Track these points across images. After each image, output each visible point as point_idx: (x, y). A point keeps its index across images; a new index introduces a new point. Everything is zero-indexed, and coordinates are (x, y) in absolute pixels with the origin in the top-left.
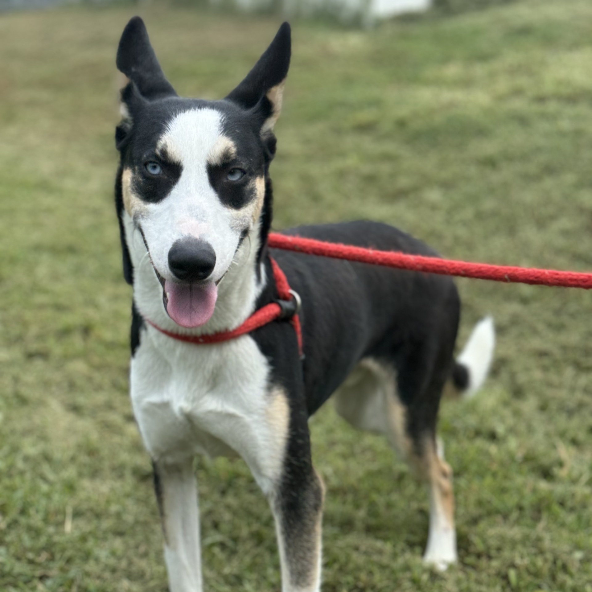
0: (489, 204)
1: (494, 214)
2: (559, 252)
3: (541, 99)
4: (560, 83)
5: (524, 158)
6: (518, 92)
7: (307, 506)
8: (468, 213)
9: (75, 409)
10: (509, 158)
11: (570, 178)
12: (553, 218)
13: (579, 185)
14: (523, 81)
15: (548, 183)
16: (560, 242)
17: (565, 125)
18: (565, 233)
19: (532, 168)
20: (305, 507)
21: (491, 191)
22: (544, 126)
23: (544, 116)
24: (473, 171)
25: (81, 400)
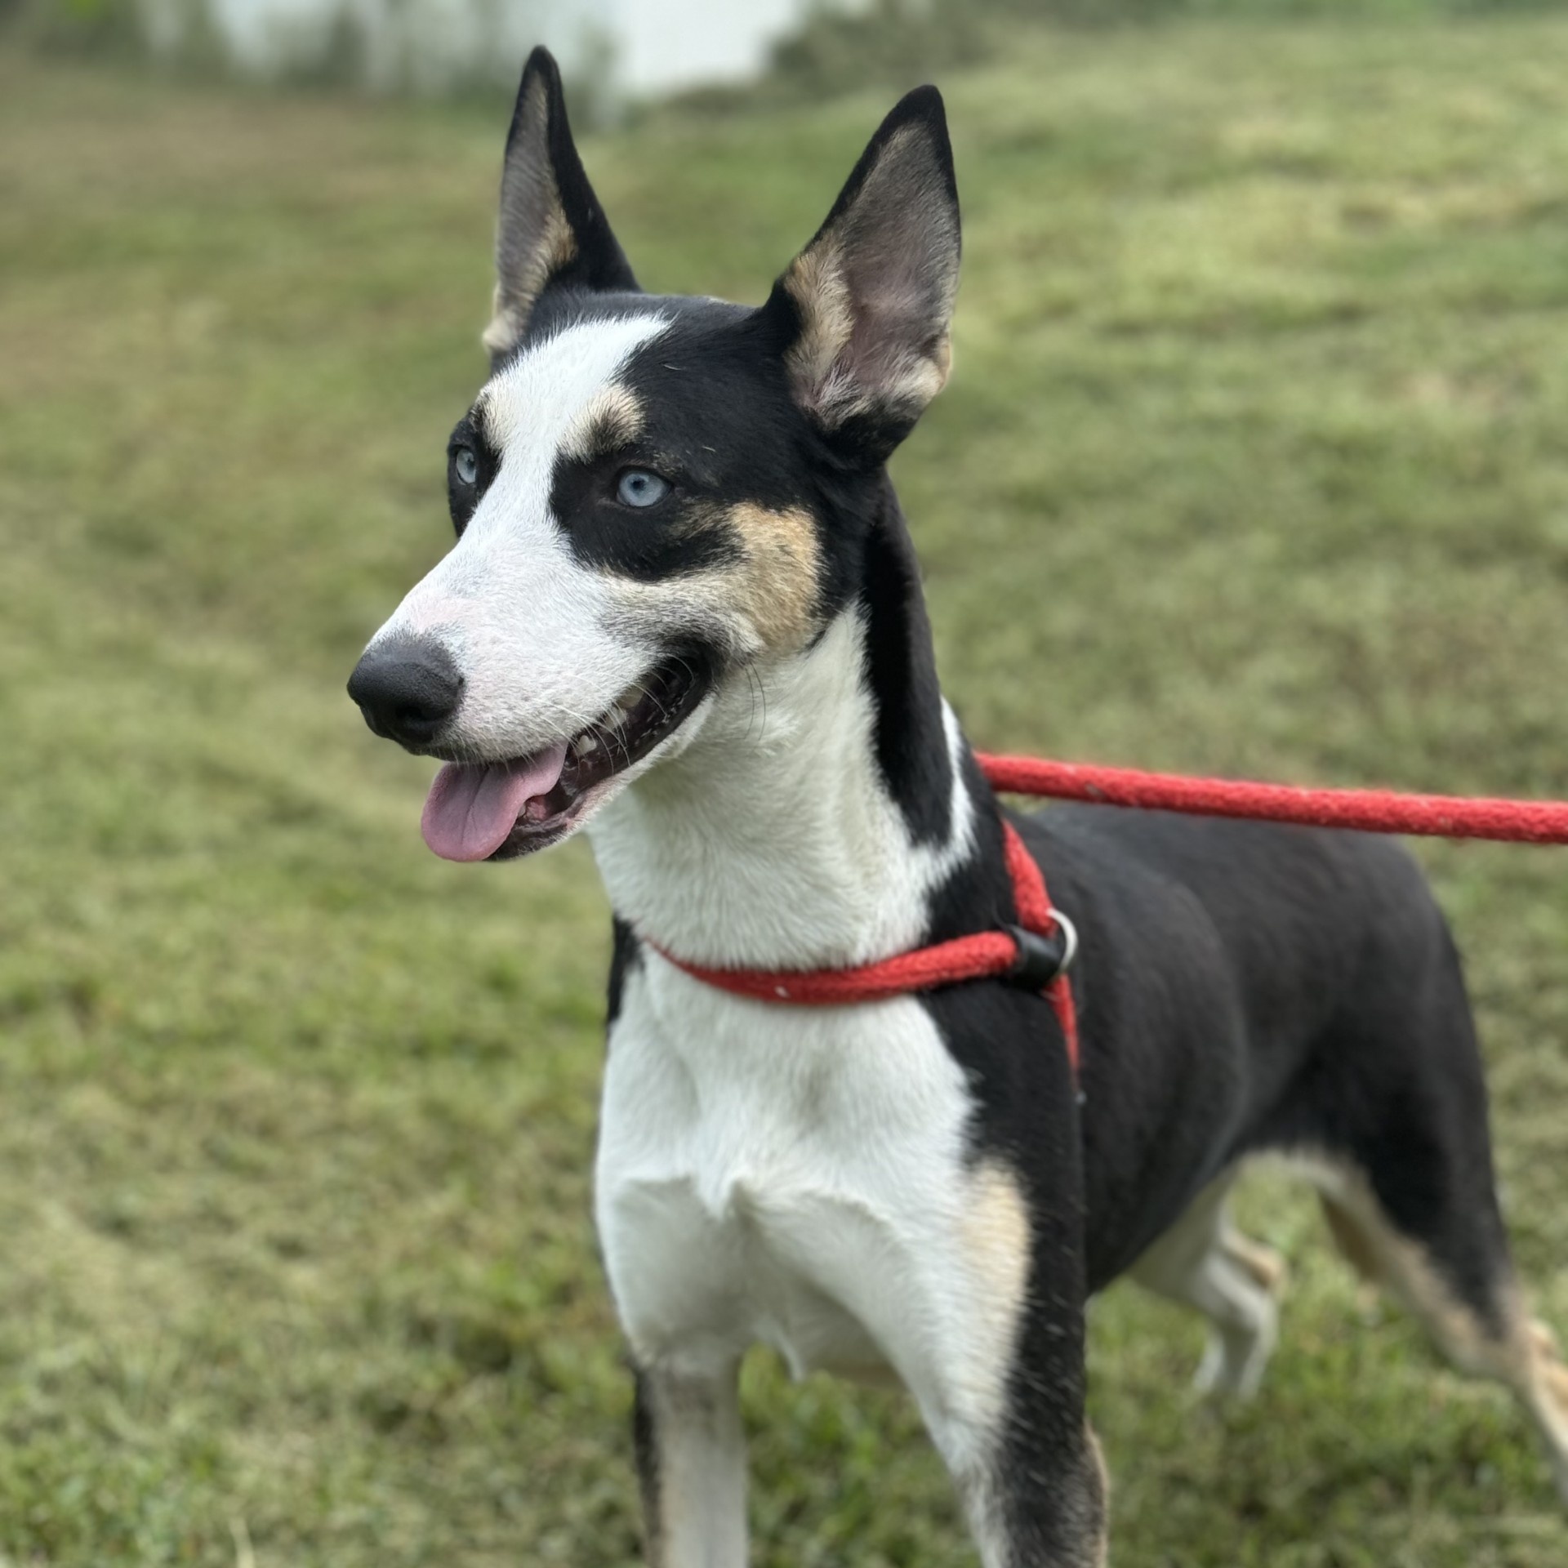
0: (1065, 618)
1: (1083, 644)
2: (1282, 744)
3: (1127, 329)
4: (1167, 287)
5: (1126, 489)
6: (1060, 310)
7: (1071, 1516)
8: (1014, 642)
9: (119, 1227)
10: (1091, 493)
11: (1262, 544)
12: (1245, 652)
13: (1292, 563)
14: (1064, 281)
15: (1206, 558)
16: (1278, 718)
17: (1214, 401)
18: (1286, 693)
19: (1152, 517)
20: (1066, 1521)
21: (1061, 579)
22: (1154, 404)
23: (1146, 375)
24: (995, 524)
25: (131, 1202)
